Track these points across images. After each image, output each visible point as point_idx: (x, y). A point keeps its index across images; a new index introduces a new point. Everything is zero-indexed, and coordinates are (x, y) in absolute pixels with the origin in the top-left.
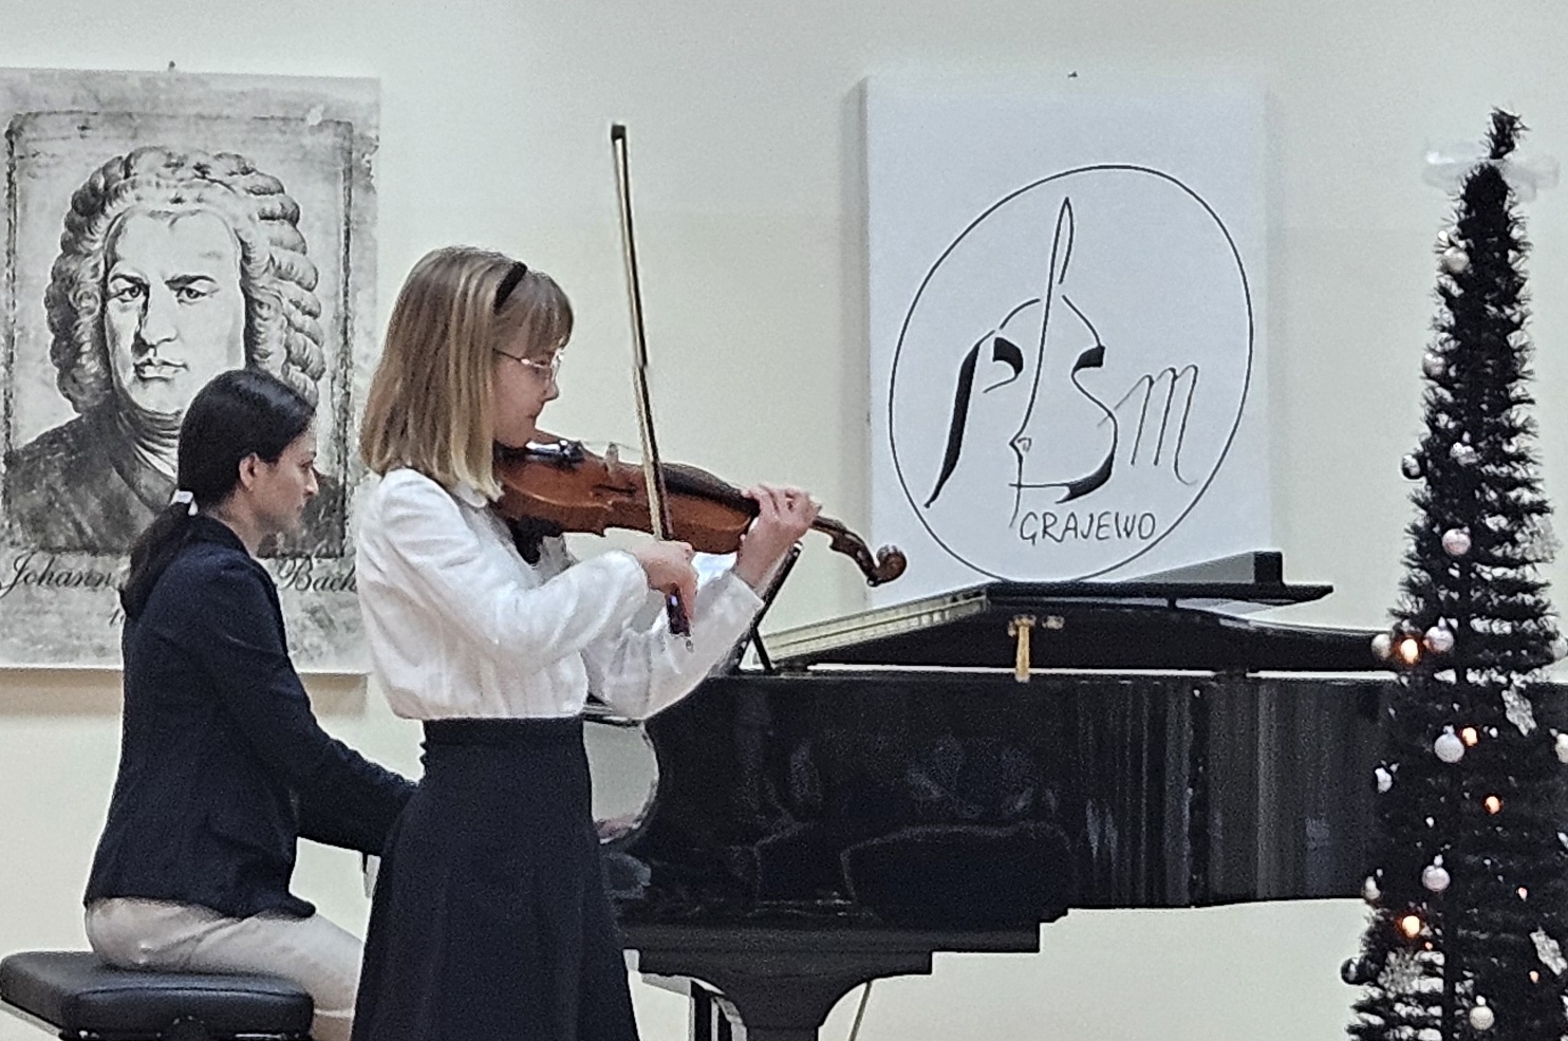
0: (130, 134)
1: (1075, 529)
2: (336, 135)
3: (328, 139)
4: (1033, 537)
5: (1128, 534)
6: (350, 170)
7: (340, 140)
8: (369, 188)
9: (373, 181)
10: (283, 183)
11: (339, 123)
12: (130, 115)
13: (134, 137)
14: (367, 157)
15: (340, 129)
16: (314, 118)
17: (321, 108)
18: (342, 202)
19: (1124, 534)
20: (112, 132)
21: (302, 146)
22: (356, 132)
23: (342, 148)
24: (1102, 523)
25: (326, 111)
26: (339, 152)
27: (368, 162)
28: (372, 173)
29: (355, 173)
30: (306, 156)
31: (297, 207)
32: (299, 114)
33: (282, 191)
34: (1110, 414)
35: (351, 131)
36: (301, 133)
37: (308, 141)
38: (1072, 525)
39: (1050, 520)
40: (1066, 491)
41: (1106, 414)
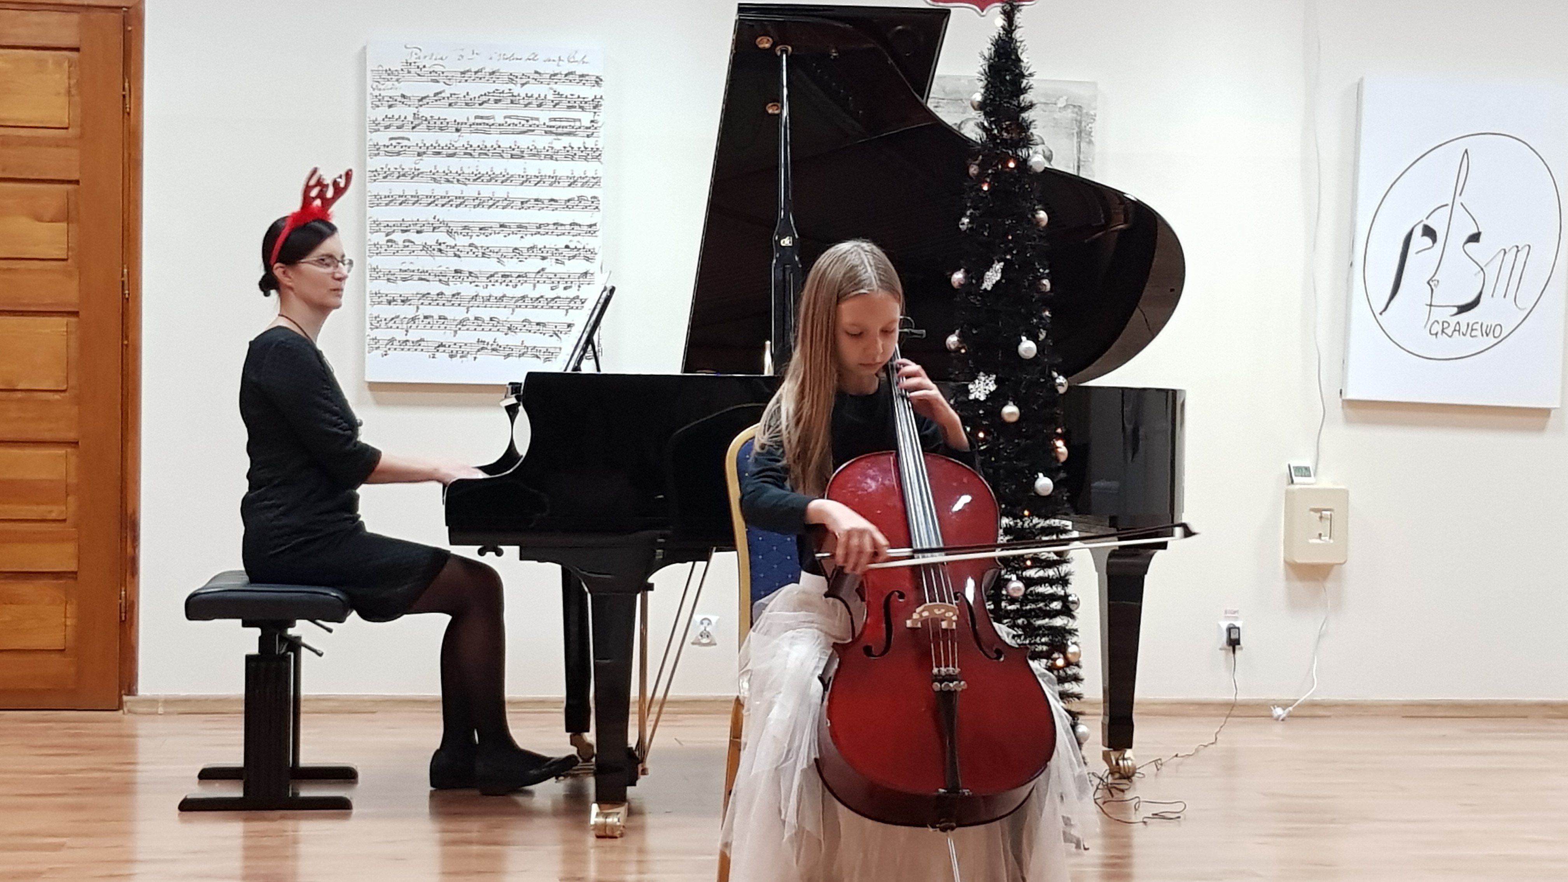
0: (961, 110)
1: (1459, 331)
2: (1073, 112)
3: (1069, 114)
4: (1436, 334)
5: (1487, 335)
6: (1081, 132)
7: (1075, 115)
8: (1090, 142)
9: (1093, 139)
10: (1044, 139)
11: (1074, 106)
12: (961, 100)
13: (964, 113)
14: (1090, 125)
15: (1076, 110)
16: (1061, 103)
17: (1065, 98)
18: (1075, 152)
19: (1485, 334)
20: (952, 109)
21: (1054, 119)
22: (1084, 111)
23: (1076, 120)
24: (1474, 328)
25: (1067, 101)
26: (1074, 122)
27: (1091, 128)
28: (1092, 134)
29: (1083, 134)
30: (1057, 123)
31: (1051, 152)
32: (1054, 100)
33: (1043, 143)
34: (1482, 269)
35: (1081, 111)
36: (1054, 111)
37: (1057, 115)
38: (1457, 328)
39: (1446, 325)
40: (1455, 310)
41: (1480, 269)
